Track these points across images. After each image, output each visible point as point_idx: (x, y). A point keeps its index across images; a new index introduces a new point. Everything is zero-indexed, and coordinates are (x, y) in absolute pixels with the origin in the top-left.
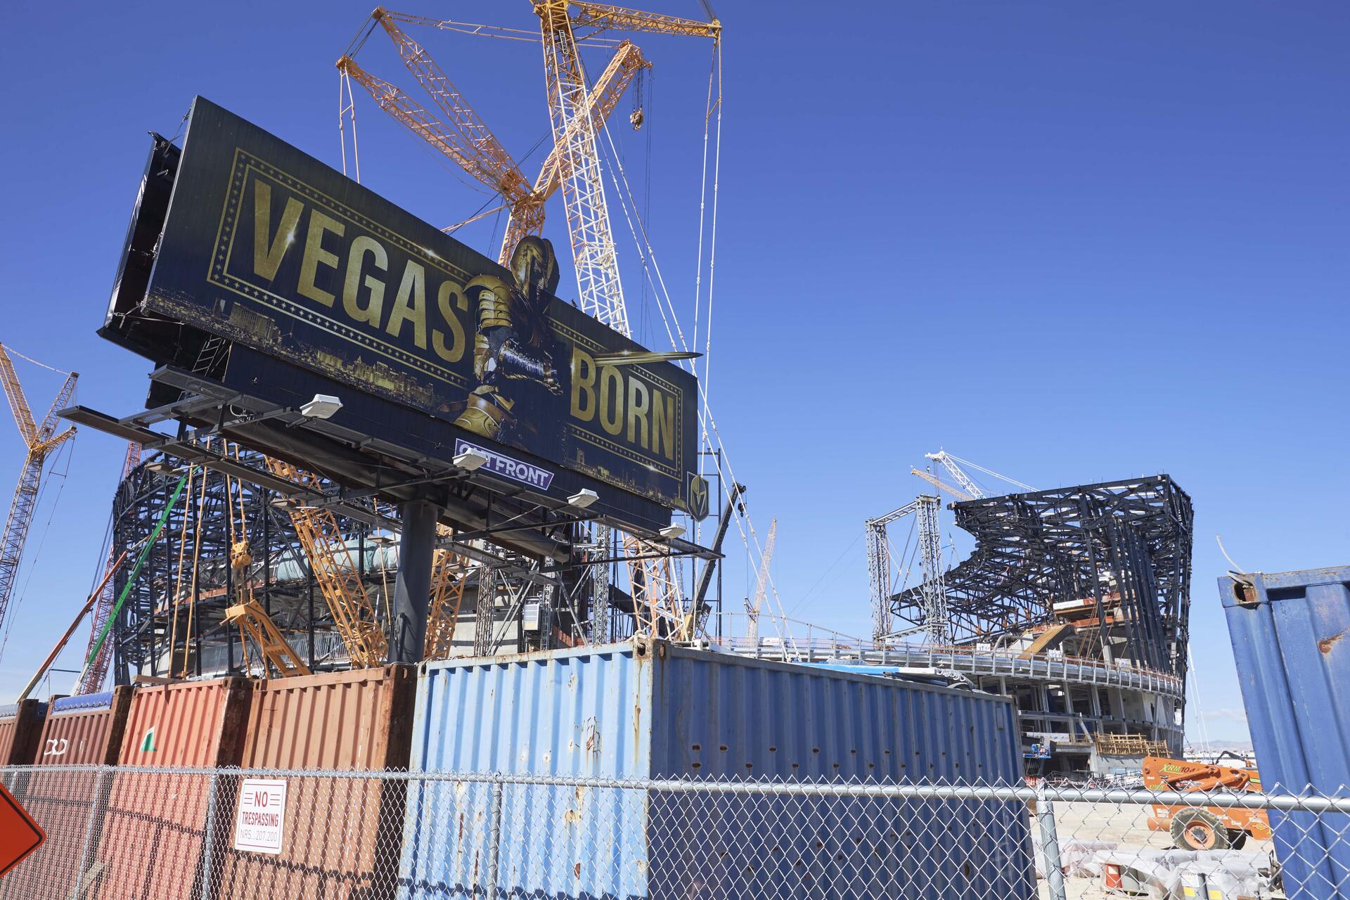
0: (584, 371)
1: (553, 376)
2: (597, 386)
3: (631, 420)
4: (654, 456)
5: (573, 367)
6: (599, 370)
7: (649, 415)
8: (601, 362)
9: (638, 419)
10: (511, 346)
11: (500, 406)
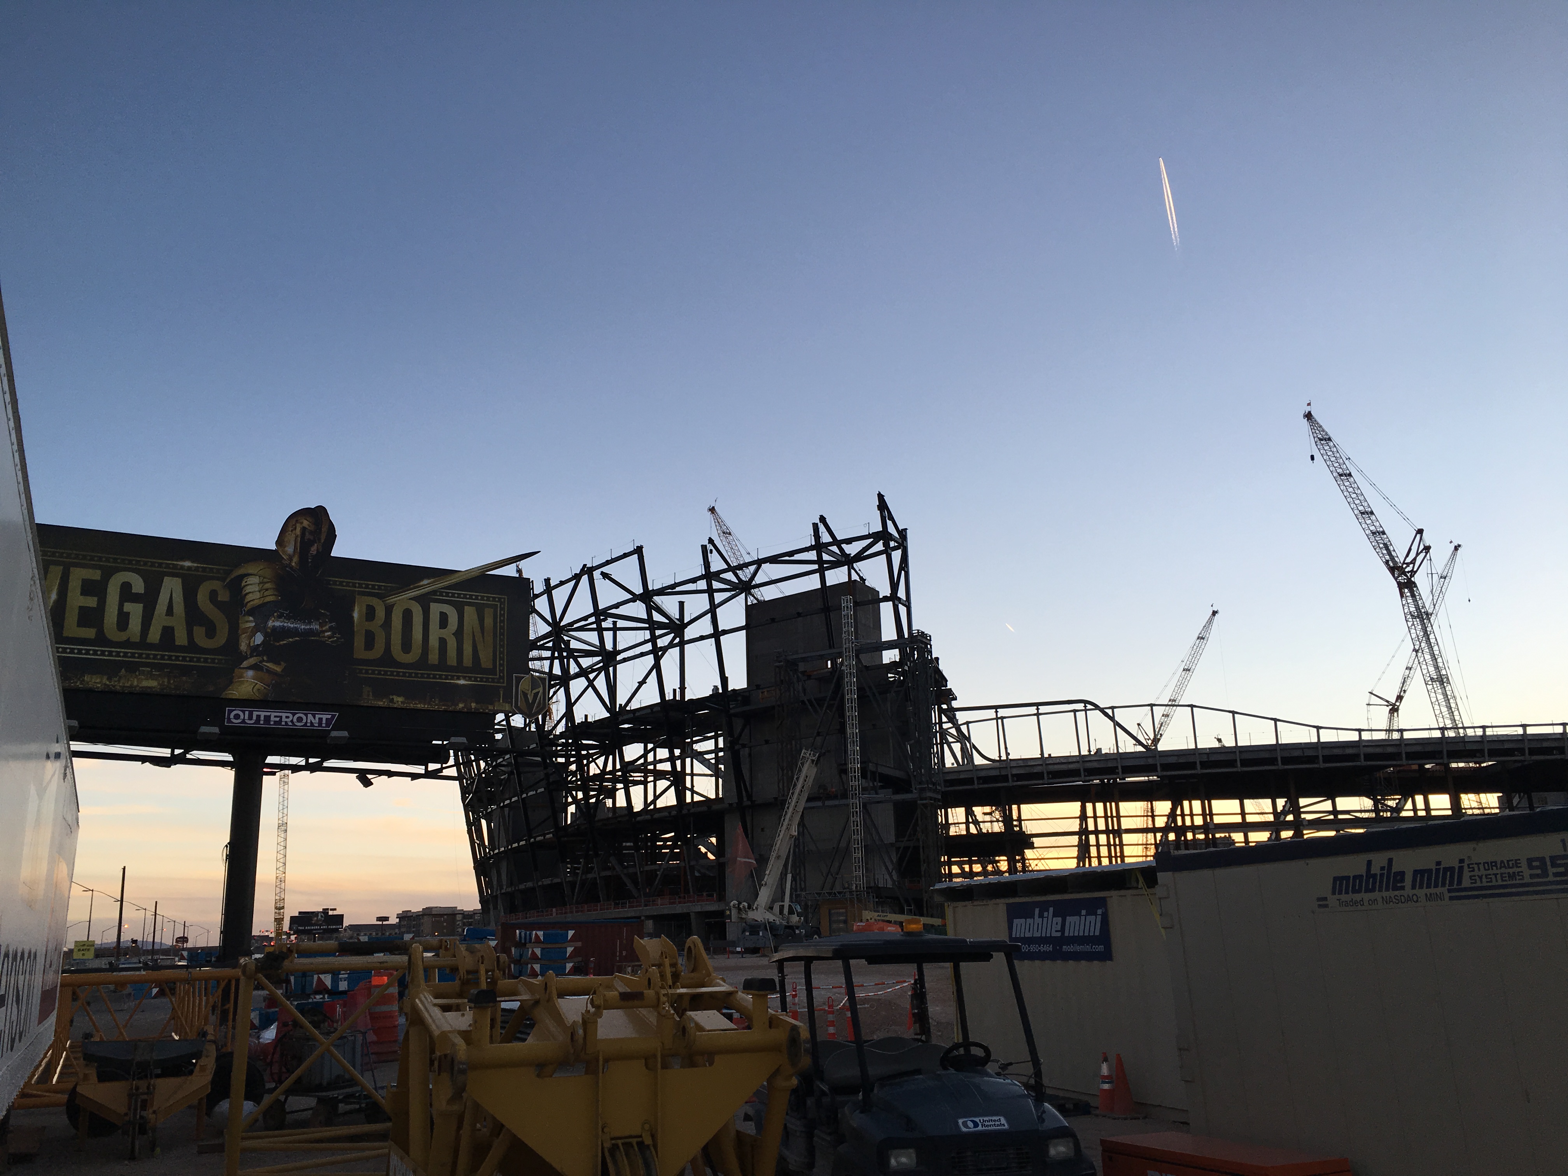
0: (370, 613)
1: (330, 629)
2: (387, 624)
3: (434, 642)
4: (467, 670)
5: (356, 615)
6: (389, 610)
7: (459, 634)
8: (391, 600)
9: (443, 642)
10: (280, 617)
11: (269, 671)
